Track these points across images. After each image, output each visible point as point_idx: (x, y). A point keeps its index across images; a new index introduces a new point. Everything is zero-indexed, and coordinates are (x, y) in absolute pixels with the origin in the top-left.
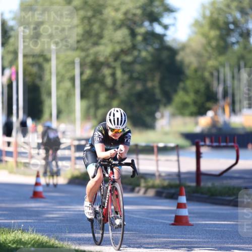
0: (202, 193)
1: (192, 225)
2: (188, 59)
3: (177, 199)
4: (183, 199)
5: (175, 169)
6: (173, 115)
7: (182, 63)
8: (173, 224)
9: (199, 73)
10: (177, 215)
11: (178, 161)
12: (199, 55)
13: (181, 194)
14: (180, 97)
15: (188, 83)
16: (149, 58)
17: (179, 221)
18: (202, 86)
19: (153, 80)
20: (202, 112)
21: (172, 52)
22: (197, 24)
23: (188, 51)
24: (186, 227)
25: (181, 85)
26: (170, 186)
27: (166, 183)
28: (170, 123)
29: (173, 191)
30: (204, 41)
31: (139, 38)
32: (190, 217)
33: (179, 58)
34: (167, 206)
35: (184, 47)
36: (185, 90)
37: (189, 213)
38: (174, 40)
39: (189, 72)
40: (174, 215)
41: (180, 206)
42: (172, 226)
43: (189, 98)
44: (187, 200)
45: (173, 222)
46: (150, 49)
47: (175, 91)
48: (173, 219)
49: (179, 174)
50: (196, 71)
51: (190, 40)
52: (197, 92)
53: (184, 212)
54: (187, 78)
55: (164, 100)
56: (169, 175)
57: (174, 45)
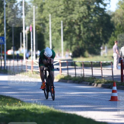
1: (120, 101)
2: (116, 21)
3: (112, 88)
4: (115, 88)
7: (113, 22)
10: (112, 96)
11: (112, 70)
13: (114, 86)
15: (116, 32)
16: (97, 20)
17: (113, 99)
19: (99, 31)
22: (120, 3)
23: (116, 16)
25: (113, 33)
26: (108, 82)
28: (107, 52)
29: (110, 84)
31: (92, 10)
33: (111, 20)
34: (108, 92)
35: (114, 15)
38: (109, 11)
41: (113, 91)
42: (110, 101)
45: (110, 100)
46: (97, 16)
47: (110, 36)
48: (110, 98)
49: (113, 76)
50: (120, 26)
51: (116, 11)
53: (116, 95)
54: (116, 30)
55: (104, 41)
56: (109, 77)
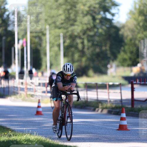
0: (135, 111)
1: (129, 130)
2: (126, 33)
3: (120, 115)
4: (124, 115)
5: (119, 98)
6: (118, 66)
7: (123, 35)
8: (118, 130)
9: (133, 42)
10: (120, 124)
11: (121, 93)
12: (132, 31)
13: (123, 112)
14: (122, 55)
15: (126, 47)
16: (104, 33)
17: (122, 128)
18: (134, 49)
19: (106, 46)
20: (135, 64)
21: (117, 29)
22: (131, 12)
23: (126, 28)
24: (126, 131)
25: (122, 48)
26: (116, 108)
27: (114, 106)
28: (115, 71)
29: (118, 110)
30: (135, 23)
31: (98, 21)
32: (128, 125)
33: (121, 33)
34: (115, 119)
35: (123, 27)
36: (125, 51)
37: (127, 123)
38: (118, 22)
39: (127, 41)
40: (118, 125)
41: (122, 119)
42: (118, 131)
43: (127, 56)
44: (126, 115)
45: (118, 129)
46: (104, 27)
47: (119, 52)
48: (118, 127)
49: (121, 100)
50: (131, 40)
51: (127, 22)
52: (131, 53)
53: (125, 123)
54: (126, 44)
55: (112, 57)
56: (116, 101)
57: (118, 25)
